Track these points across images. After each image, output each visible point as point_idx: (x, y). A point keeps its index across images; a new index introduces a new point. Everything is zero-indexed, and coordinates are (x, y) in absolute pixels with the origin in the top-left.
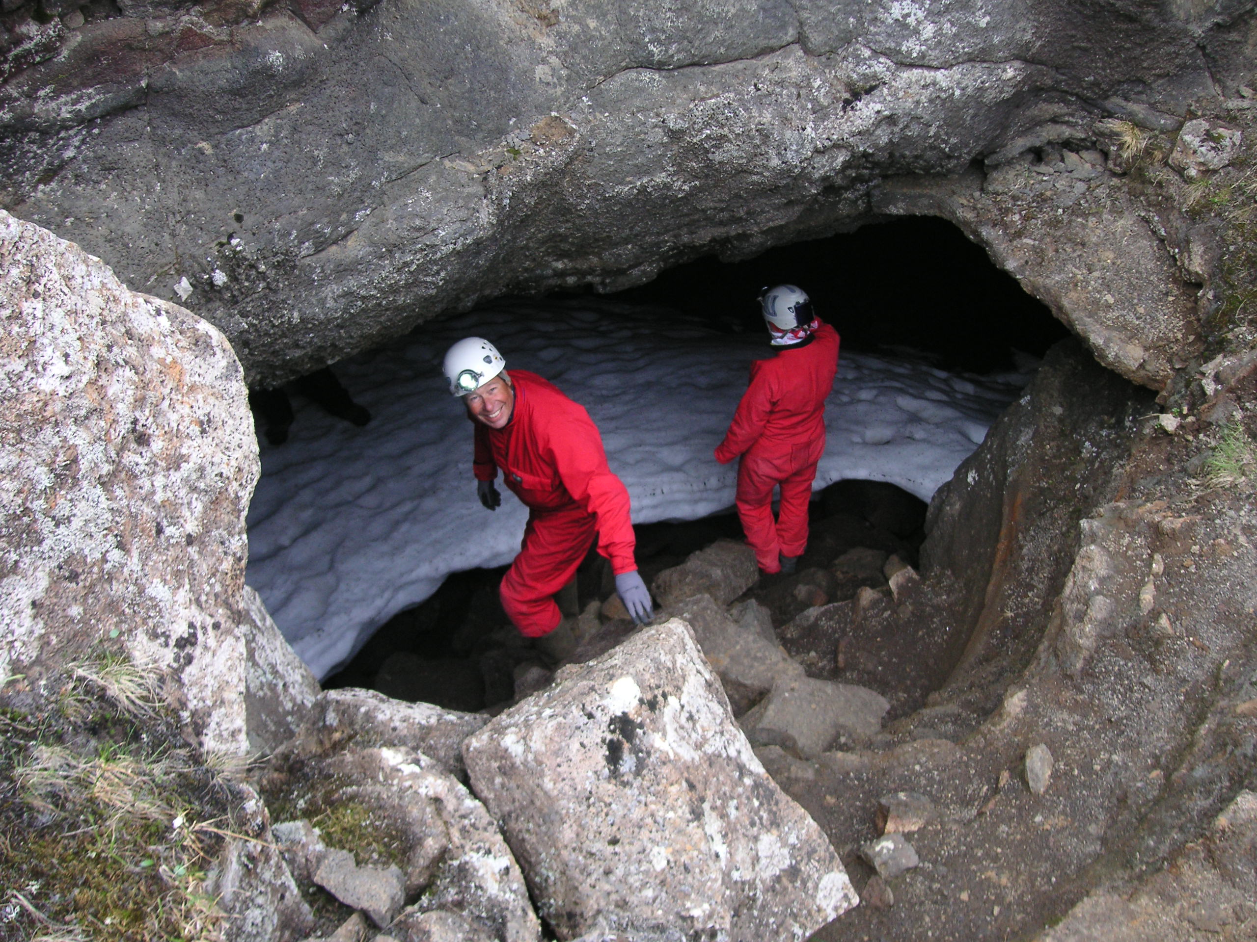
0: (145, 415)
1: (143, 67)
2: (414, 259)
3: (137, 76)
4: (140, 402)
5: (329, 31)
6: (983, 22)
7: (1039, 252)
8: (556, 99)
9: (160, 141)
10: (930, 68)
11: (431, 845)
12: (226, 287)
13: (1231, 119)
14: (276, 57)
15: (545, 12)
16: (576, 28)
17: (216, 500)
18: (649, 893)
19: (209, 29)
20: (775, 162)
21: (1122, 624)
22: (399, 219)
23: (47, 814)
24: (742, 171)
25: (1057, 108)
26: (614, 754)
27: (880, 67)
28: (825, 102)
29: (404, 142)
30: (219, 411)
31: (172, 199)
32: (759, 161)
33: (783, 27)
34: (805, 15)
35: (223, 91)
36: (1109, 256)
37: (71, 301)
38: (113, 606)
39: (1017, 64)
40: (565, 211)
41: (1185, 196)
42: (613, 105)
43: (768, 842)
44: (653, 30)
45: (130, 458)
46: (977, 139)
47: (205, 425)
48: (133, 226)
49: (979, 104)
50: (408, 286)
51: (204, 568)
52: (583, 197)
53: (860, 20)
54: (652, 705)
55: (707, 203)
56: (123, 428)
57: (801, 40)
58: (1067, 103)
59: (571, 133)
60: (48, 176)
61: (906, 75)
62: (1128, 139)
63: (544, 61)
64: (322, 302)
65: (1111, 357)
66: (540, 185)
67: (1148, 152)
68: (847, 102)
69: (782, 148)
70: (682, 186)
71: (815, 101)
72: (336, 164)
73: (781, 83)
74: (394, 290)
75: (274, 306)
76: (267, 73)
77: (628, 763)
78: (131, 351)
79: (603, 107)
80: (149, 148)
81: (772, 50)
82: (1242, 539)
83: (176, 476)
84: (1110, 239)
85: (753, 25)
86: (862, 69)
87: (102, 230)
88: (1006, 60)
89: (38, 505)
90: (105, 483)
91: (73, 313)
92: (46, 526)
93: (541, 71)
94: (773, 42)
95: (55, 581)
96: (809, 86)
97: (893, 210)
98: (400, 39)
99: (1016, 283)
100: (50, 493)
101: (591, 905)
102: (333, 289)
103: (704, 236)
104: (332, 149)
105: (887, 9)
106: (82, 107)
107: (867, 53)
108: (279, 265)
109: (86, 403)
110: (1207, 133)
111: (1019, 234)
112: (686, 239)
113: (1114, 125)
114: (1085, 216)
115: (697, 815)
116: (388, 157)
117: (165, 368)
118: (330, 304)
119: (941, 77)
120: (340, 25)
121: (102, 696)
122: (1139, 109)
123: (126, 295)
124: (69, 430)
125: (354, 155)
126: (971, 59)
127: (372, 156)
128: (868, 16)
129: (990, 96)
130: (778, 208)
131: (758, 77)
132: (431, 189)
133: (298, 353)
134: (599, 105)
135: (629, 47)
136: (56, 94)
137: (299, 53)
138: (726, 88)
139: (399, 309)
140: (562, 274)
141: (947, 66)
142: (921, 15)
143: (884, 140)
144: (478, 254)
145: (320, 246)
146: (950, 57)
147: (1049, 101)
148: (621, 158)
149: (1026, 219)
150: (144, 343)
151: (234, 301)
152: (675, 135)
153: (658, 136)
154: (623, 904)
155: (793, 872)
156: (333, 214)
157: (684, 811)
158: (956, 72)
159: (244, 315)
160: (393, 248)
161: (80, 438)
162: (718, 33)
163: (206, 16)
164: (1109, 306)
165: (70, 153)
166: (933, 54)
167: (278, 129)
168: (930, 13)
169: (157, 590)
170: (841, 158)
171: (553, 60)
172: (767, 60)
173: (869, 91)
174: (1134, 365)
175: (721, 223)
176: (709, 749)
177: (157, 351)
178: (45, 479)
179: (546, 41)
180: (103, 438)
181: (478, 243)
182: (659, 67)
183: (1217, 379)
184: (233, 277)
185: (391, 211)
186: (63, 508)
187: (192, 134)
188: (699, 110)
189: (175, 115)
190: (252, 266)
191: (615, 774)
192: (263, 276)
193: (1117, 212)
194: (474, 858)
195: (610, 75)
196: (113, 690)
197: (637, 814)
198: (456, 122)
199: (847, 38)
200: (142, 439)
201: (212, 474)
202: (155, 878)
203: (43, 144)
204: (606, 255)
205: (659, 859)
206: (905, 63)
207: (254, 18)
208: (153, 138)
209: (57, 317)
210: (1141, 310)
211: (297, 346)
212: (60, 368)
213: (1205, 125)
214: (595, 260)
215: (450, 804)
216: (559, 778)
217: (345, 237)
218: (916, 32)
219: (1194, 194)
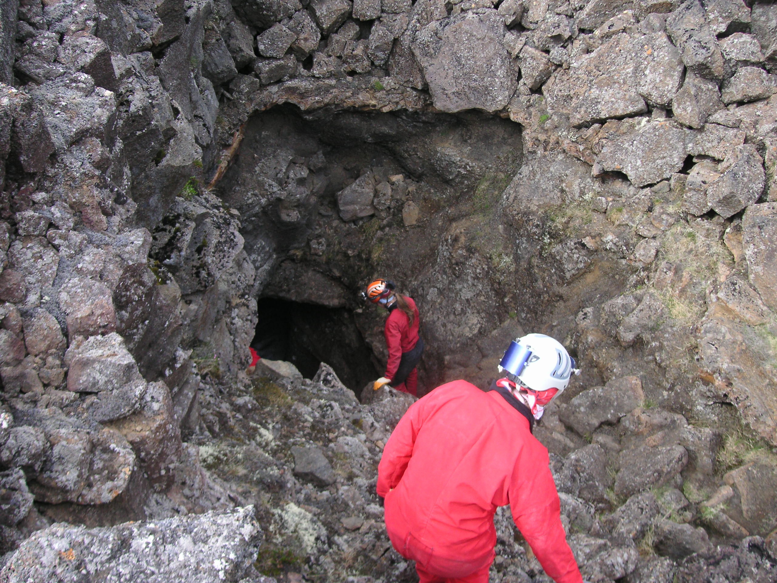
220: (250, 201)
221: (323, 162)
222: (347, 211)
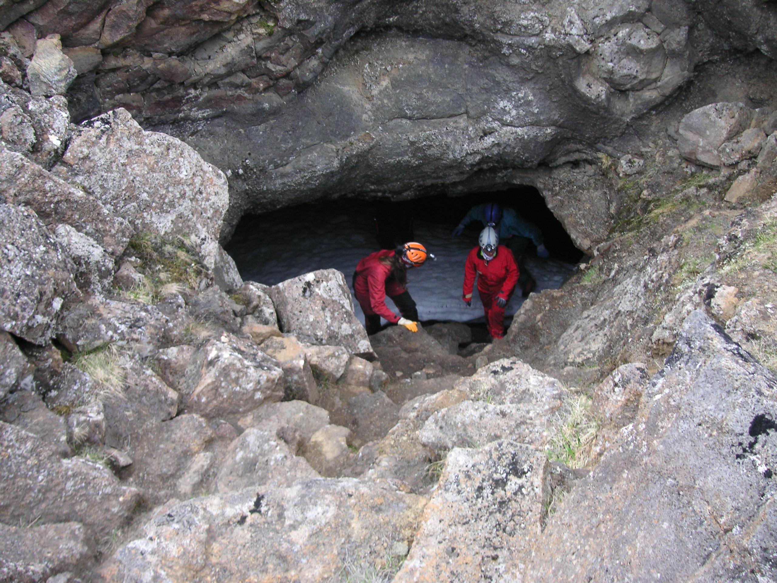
0: (202, 188)
1: (225, 105)
2: (308, 175)
3: (223, 107)
4: (202, 185)
5: (287, 98)
6: (536, 111)
7: (562, 202)
8: (369, 126)
9: (228, 128)
10: (515, 126)
11: (255, 303)
12: (242, 175)
13: (641, 155)
14: (266, 105)
15: (369, 96)
16: (379, 102)
17: (216, 211)
18: (308, 327)
19: (246, 95)
20: (451, 156)
21: (529, 325)
22: (304, 161)
23: (167, 256)
24: (438, 159)
25: (580, 147)
26: (305, 291)
27: (496, 125)
28: (472, 136)
29: (310, 136)
30: (220, 191)
31: (230, 146)
32: (446, 156)
33: (460, 107)
34: (468, 103)
35: (249, 114)
36: (588, 206)
37: (190, 160)
38: (188, 227)
39: (553, 128)
40: (369, 166)
41: (617, 184)
42: (390, 131)
43: (345, 326)
44: (407, 105)
45: (197, 196)
46: (538, 155)
47: (216, 194)
48: (216, 152)
49: (537, 142)
50: (305, 183)
51: (211, 225)
52: (376, 162)
53: (488, 107)
54: (318, 282)
55: (427, 169)
56: (197, 189)
57: (467, 112)
58: (583, 145)
59: (373, 139)
60: (192, 135)
61: (505, 128)
62: (604, 160)
63: (366, 113)
64: (275, 185)
65: (578, 243)
66: (358, 156)
67: (610, 167)
68: (482, 137)
69: (454, 151)
70: (415, 162)
71: (469, 135)
72: (284, 141)
73: (456, 128)
74: (300, 184)
75: (258, 183)
76: (263, 110)
77: (308, 293)
78: (202, 173)
79: (387, 131)
80: (224, 129)
81: (456, 115)
82: (579, 302)
83: (207, 203)
84: (591, 200)
85: (448, 106)
86: (489, 125)
87: (206, 152)
88: (547, 126)
89: (176, 200)
90: (191, 200)
91: (190, 162)
92: (177, 205)
93: (365, 117)
94: (456, 113)
95: (177, 218)
96: (467, 129)
97: (515, 182)
98: (314, 101)
99: (552, 213)
100: (179, 199)
101: (293, 327)
102: (279, 181)
103: (429, 182)
104: (284, 136)
105: (498, 104)
106: (205, 115)
107: (490, 119)
108: (261, 171)
109: (189, 182)
110: (630, 160)
111: (556, 195)
112: (421, 183)
113: (600, 155)
114: (583, 190)
115: (323, 309)
116: (303, 141)
117: (209, 179)
118: (277, 186)
119: (519, 130)
120: (291, 96)
121: (183, 242)
122: (609, 149)
123: (202, 161)
124: (185, 187)
125: (291, 139)
126: (532, 124)
127: (298, 139)
128: (492, 106)
129: (540, 139)
130: (456, 174)
131: (447, 124)
132: (318, 153)
133: (265, 201)
134: (385, 130)
135: (398, 111)
136: (198, 110)
137: (275, 104)
138: (434, 128)
139: (302, 191)
140: (373, 191)
141: (522, 126)
142: (511, 107)
143: (496, 152)
144: (333, 176)
145: (277, 166)
146: (522, 123)
147: (575, 143)
148: (391, 150)
149: (561, 189)
150: (205, 173)
151: (245, 180)
152: (412, 143)
153: (406, 143)
154: (300, 329)
155: (352, 336)
156: (281, 157)
157: (320, 308)
158: (525, 129)
159: (248, 185)
160: (301, 170)
161: (187, 189)
162: (433, 108)
163: (246, 91)
164: (582, 224)
165: (200, 128)
166: (516, 121)
167: (266, 128)
168: (514, 106)
169: (199, 226)
170: (478, 158)
171: (370, 113)
172: (453, 119)
173: (490, 134)
174: (586, 247)
175: (434, 178)
176: (334, 298)
177: (207, 175)
178: (178, 196)
179: (368, 106)
180: (192, 190)
181: (332, 173)
182: (410, 118)
183: (598, 250)
184: (245, 172)
185: (303, 158)
186: (181, 203)
187: (238, 126)
188: (422, 134)
189: (234, 120)
190: (252, 169)
191: (304, 296)
192: (255, 173)
193: (596, 189)
194: (264, 308)
195: (390, 120)
196: (185, 242)
197: (307, 306)
198: (331, 131)
199: (484, 113)
200: (201, 193)
201: (216, 205)
202: (186, 270)
203: (192, 124)
204: (389, 185)
205: (311, 318)
206: (505, 124)
207: (261, 93)
208: (226, 126)
209: (186, 162)
210: (594, 227)
211: (265, 198)
212: (185, 173)
213: (630, 156)
214: (385, 187)
215: (263, 298)
216: (289, 293)
217: (286, 165)
218: (509, 113)
219: (621, 183)
220: (525, 23)
221: (679, 43)
222: (687, 140)
